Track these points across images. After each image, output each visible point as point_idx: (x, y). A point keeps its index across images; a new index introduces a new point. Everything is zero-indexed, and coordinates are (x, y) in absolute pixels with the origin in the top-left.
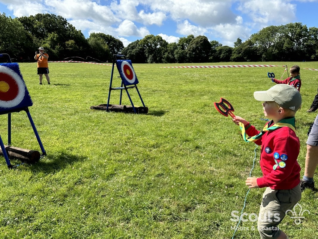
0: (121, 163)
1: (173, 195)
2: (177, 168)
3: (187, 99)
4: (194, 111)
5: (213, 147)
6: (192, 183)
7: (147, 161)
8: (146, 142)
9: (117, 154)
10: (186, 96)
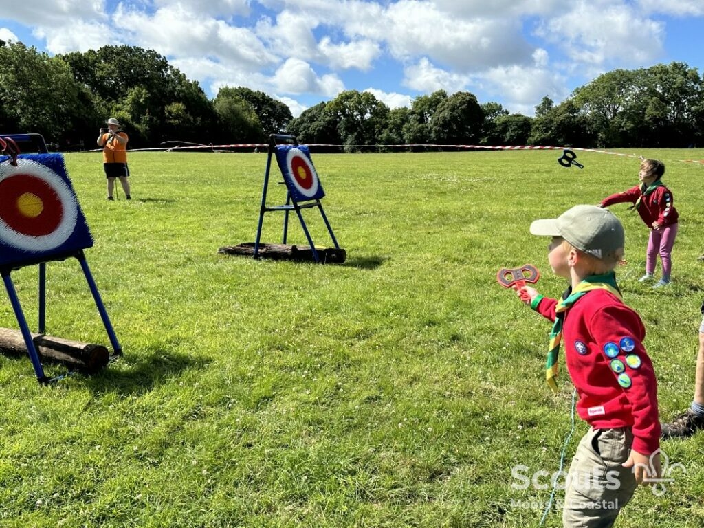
0: (286, 372)
1: (402, 445)
2: (411, 383)
3: (431, 231)
4: (447, 258)
6: (444, 417)
7: (344, 369)
8: (341, 325)
9: (278, 352)
10: (429, 225)
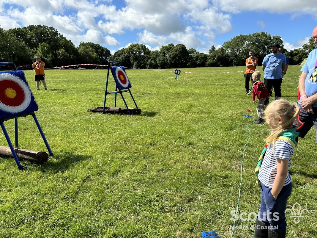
0: (124, 160)
1: (176, 188)
2: (175, 163)
3: (174, 101)
4: (182, 111)
5: (203, 143)
6: (191, 176)
7: (147, 158)
8: (143, 140)
9: (119, 152)
10: (172, 98)
